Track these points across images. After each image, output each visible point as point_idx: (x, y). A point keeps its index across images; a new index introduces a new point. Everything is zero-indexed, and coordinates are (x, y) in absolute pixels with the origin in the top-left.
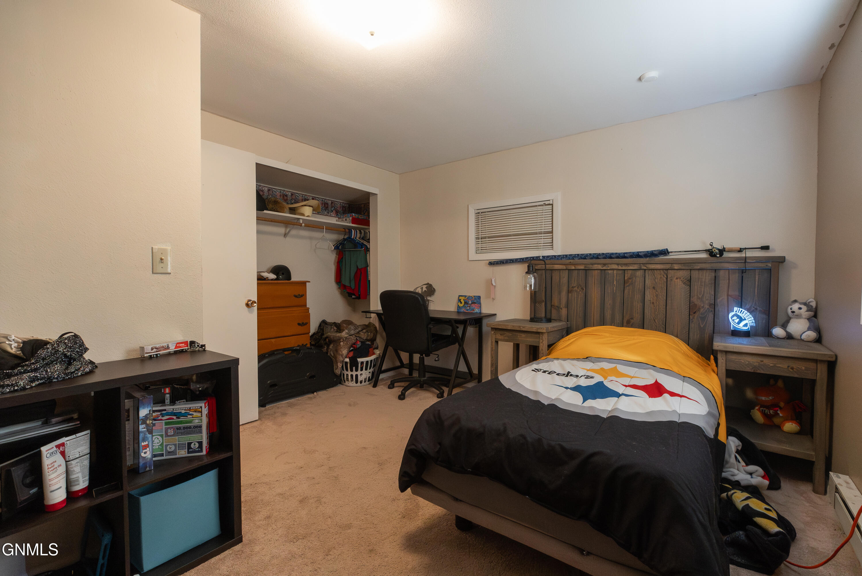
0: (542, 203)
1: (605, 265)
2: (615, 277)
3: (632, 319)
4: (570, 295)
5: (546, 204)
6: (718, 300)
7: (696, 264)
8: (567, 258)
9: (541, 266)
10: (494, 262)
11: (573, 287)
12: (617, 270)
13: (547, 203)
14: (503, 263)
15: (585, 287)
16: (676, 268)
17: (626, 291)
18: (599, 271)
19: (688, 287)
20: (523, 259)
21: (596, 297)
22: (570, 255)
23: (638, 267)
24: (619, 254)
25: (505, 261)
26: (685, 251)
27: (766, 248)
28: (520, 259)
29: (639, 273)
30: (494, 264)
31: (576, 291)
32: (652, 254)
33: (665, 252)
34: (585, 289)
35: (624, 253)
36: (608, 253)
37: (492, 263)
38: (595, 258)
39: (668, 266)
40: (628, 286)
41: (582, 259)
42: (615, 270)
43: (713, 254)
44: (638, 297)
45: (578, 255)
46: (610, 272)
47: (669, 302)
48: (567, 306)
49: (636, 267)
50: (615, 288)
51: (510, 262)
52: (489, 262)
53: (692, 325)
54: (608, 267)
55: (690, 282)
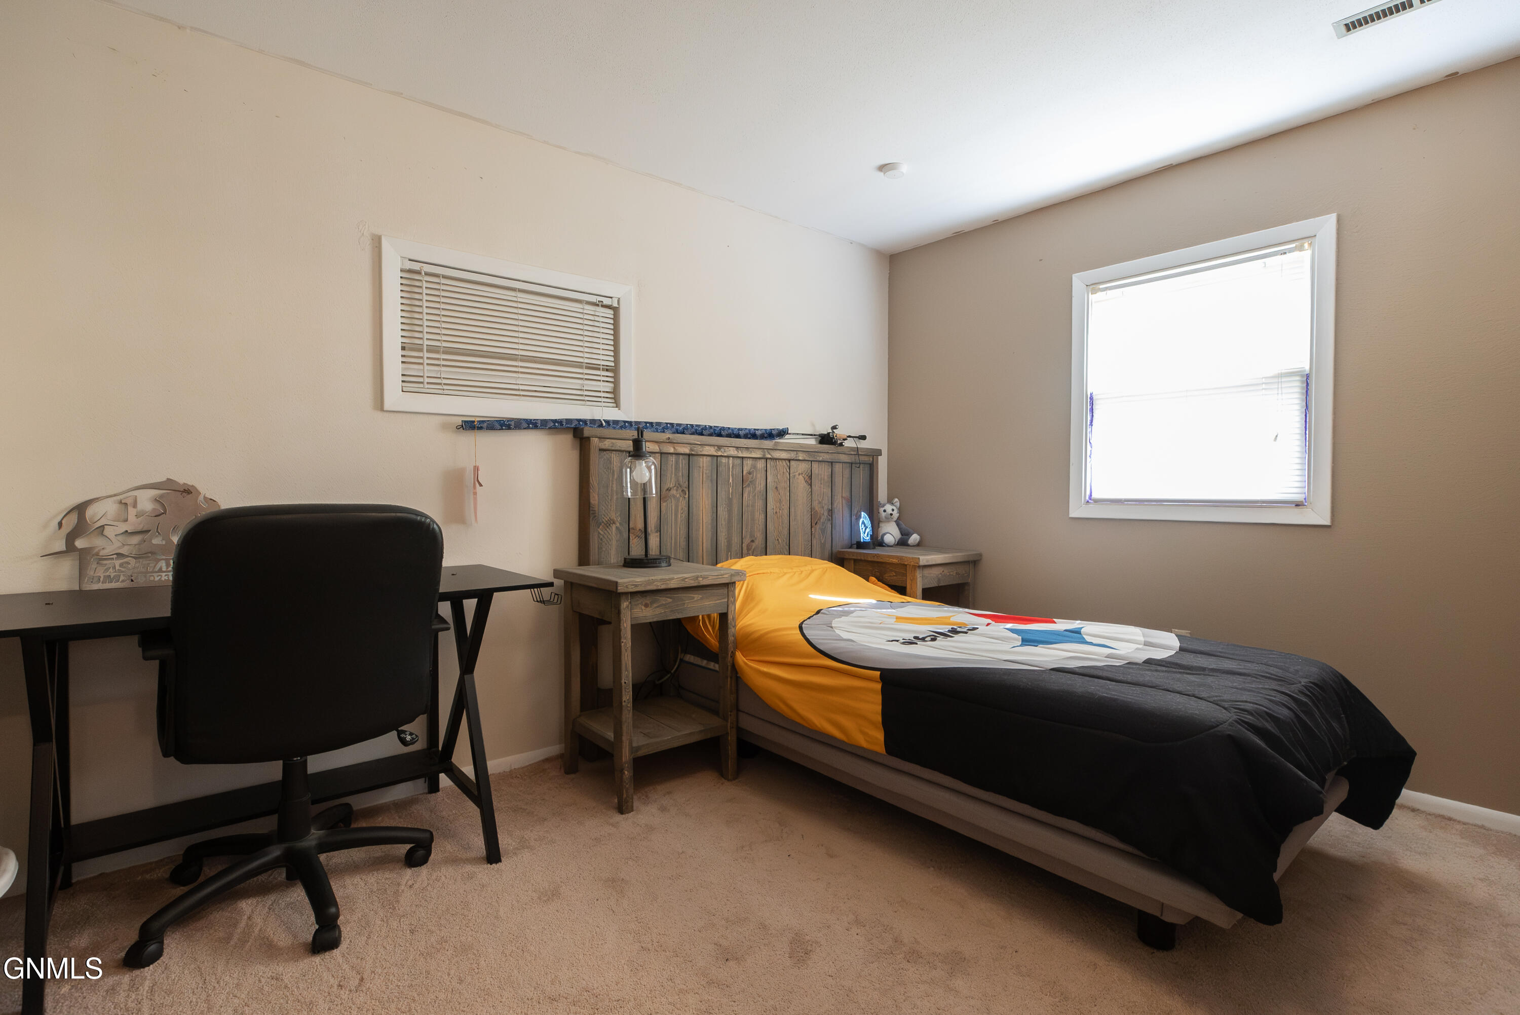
0: (594, 299)
1: (719, 447)
2: (731, 470)
3: (753, 541)
4: (664, 505)
5: (604, 303)
6: (835, 504)
7: (820, 454)
8: (652, 429)
9: (612, 443)
10: (481, 422)
11: (669, 490)
12: (733, 457)
13: (607, 301)
14: (509, 428)
15: (687, 488)
16: (800, 458)
17: (745, 495)
18: (709, 458)
19: (809, 486)
20: (560, 422)
21: (705, 507)
22: (659, 424)
23: (760, 454)
24: (733, 430)
25: (513, 423)
26: (803, 434)
27: (863, 438)
28: (555, 421)
29: (761, 464)
30: (480, 428)
31: (674, 496)
32: (770, 435)
33: (782, 433)
34: (687, 493)
35: (739, 429)
36: (718, 427)
37: (470, 426)
38: (697, 433)
39: (792, 455)
40: (748, 485)
41: (678, 433)
42: (731, 457)
43: (834, 441)
44: (759, 504)
45: (672, 424)
46: (724, 460)
47: (792, 510)
48: (659, 530)
49: (758, 454)
50: (731, 489)
51: (528, 428)
52: (465, 422)
53: (814, 542)
54: (725, 451)
55: (811, 479)
